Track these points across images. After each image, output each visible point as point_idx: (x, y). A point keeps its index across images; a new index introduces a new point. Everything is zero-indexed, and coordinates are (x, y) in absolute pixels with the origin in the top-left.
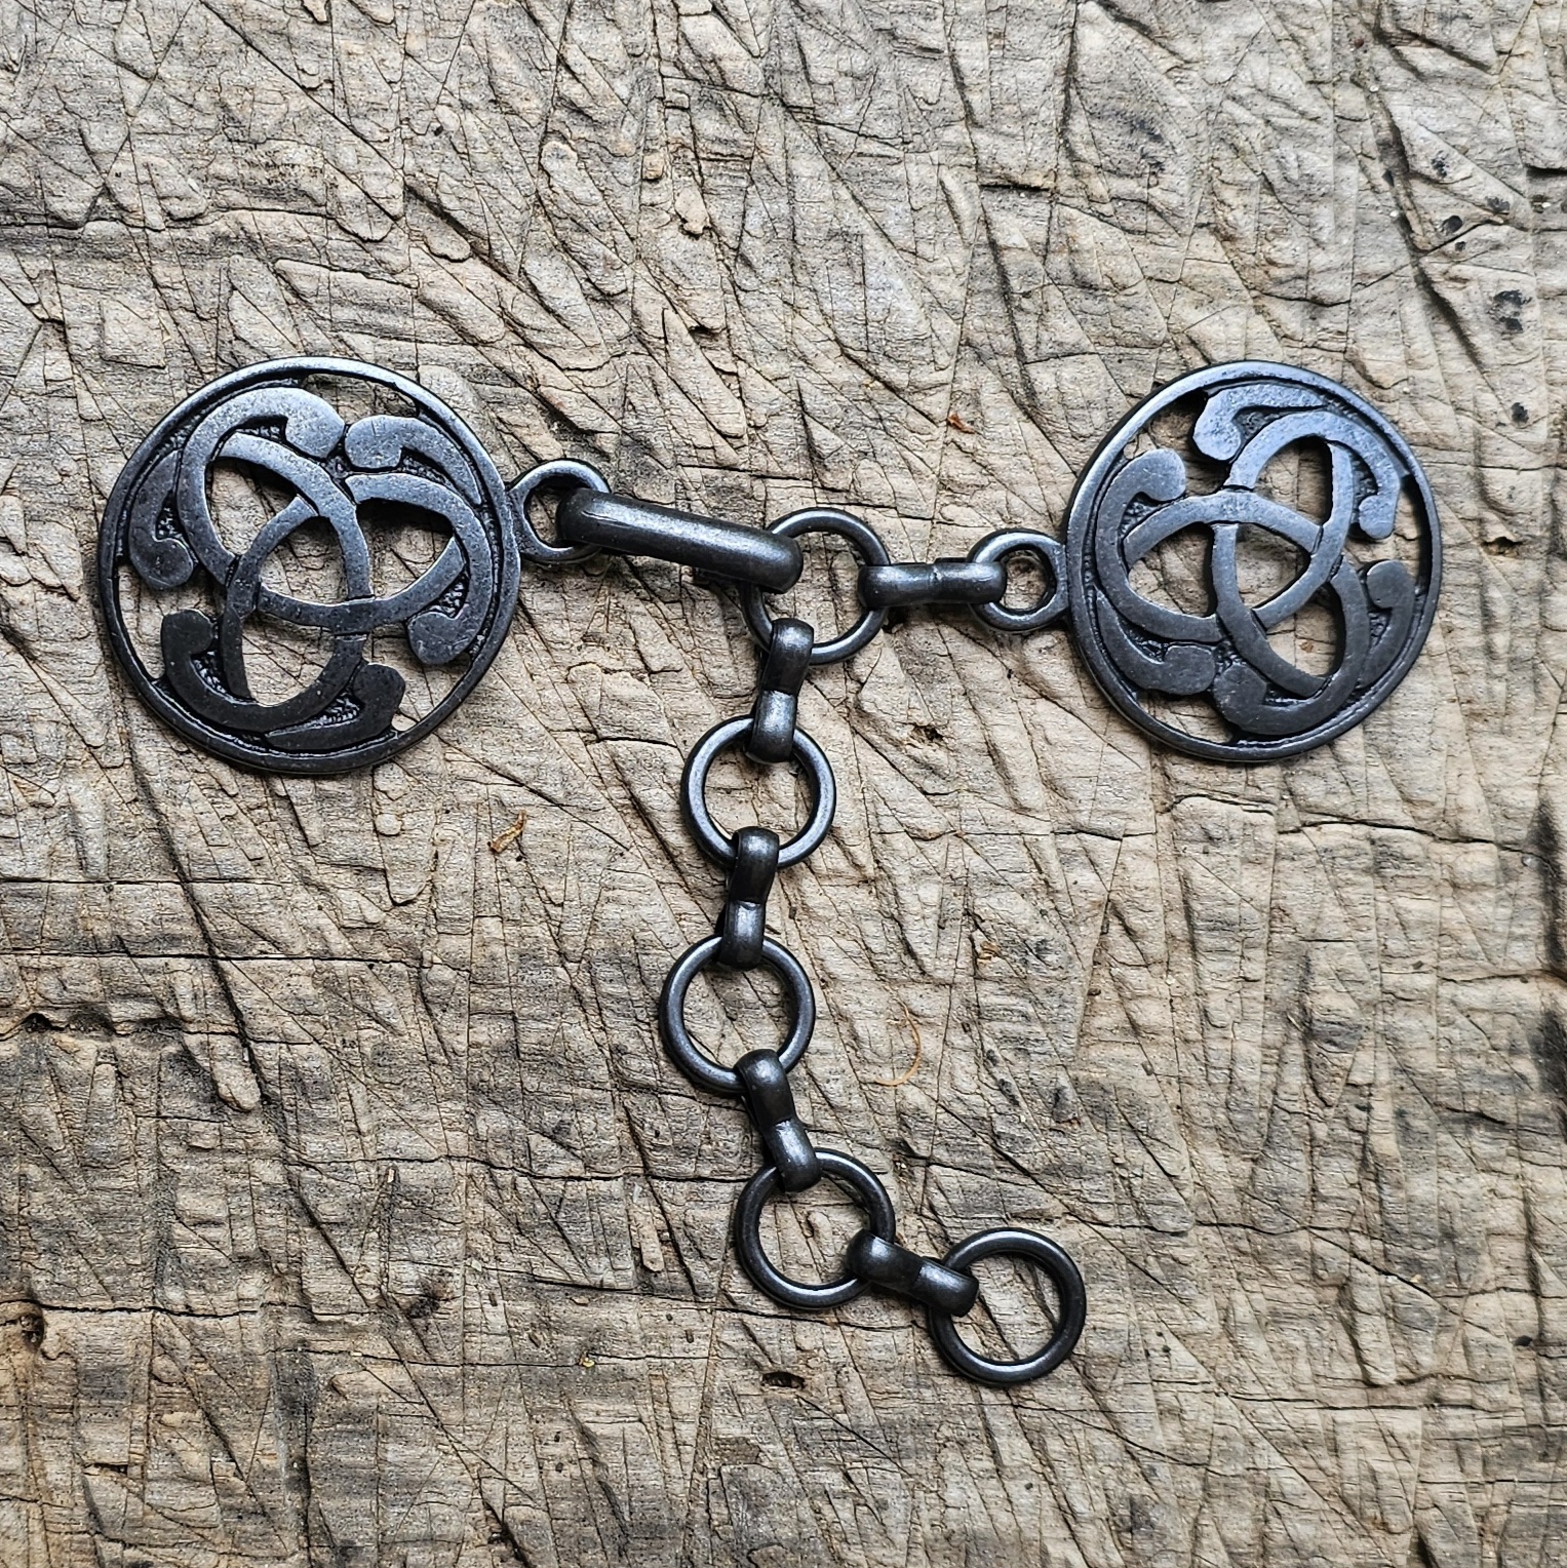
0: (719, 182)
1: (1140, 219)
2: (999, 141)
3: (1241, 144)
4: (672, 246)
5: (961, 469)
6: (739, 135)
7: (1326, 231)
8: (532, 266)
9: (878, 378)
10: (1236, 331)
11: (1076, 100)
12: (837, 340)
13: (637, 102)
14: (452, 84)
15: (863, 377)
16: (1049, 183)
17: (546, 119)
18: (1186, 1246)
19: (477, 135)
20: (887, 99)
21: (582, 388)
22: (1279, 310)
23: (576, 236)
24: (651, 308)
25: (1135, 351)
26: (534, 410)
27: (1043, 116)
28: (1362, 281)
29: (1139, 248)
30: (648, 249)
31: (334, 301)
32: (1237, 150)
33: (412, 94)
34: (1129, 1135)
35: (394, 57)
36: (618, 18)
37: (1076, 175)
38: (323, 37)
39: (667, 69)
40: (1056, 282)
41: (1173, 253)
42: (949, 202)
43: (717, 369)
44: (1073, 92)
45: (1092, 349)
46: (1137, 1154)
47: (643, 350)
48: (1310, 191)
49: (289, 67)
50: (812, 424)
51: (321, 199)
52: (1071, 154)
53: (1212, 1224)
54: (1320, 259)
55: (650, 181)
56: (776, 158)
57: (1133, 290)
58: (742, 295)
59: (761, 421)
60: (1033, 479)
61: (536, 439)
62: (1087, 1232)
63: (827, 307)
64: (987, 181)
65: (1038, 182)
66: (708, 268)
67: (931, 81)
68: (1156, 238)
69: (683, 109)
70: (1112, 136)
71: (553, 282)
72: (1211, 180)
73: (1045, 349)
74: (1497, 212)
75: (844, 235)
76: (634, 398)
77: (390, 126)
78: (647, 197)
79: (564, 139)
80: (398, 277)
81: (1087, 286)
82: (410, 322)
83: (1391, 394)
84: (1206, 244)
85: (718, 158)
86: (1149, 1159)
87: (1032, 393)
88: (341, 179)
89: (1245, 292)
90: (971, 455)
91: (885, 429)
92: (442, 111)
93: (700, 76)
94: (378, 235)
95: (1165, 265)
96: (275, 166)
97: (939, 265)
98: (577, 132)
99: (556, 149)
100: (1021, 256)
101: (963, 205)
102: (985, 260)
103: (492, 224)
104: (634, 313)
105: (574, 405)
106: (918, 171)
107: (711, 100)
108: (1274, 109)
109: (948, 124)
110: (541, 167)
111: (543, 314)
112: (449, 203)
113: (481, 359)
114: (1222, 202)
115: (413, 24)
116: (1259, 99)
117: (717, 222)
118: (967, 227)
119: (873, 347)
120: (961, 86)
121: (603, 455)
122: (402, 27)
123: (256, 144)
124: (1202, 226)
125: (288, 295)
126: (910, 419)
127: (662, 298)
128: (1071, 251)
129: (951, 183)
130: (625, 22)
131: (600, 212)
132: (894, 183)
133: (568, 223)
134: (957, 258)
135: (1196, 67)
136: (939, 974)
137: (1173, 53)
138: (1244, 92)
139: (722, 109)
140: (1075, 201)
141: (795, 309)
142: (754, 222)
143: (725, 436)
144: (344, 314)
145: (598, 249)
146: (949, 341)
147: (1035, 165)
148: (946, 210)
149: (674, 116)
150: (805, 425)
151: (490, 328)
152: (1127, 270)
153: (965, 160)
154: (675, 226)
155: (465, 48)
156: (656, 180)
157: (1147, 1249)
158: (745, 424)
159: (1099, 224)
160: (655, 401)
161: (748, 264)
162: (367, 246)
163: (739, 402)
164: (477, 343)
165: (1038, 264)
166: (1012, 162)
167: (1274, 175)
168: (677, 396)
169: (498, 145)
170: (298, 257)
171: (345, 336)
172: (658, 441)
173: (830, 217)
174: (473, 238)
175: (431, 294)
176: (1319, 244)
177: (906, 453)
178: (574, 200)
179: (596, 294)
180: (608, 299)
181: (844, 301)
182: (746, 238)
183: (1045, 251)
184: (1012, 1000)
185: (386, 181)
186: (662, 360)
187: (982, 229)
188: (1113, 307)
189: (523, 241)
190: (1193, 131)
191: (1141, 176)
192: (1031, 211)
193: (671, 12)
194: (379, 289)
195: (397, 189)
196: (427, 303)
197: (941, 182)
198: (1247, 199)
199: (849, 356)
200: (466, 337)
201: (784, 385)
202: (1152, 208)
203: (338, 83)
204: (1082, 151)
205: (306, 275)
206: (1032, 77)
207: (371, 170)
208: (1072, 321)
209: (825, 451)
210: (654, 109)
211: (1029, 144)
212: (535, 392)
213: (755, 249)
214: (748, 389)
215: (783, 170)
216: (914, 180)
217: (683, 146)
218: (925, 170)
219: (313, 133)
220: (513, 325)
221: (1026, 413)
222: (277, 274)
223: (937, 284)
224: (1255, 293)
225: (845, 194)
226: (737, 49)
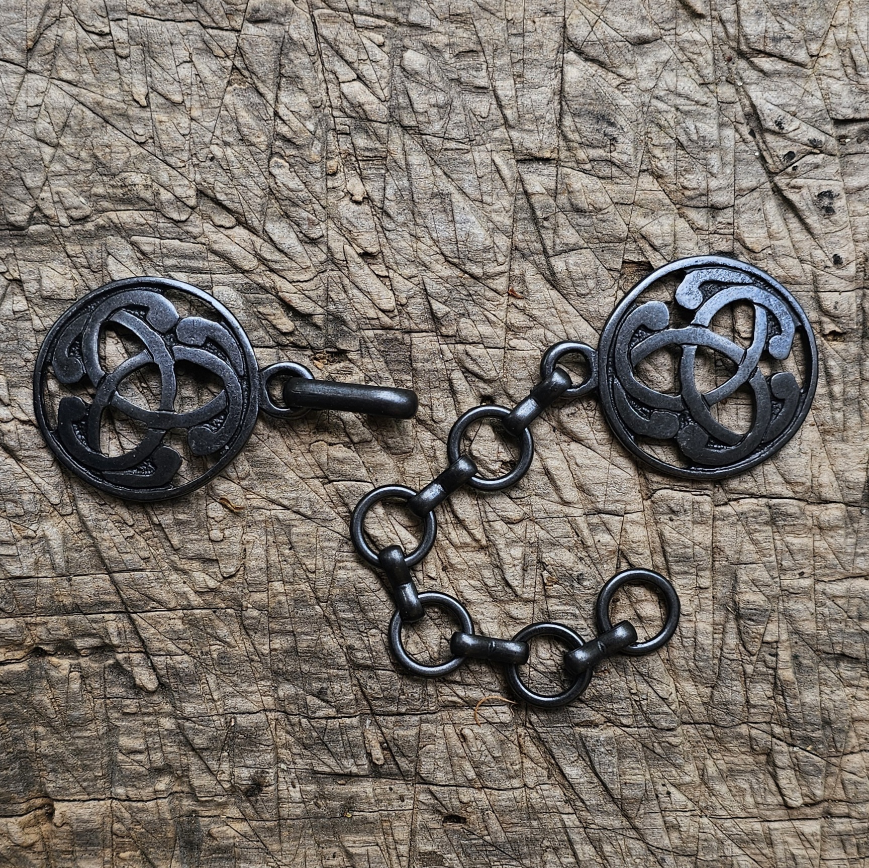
0: (369, 172)
1: (606, 170)
2: (525, 135)
3: (663, 122)
4: (346, 209)
5: (517, 319)
6: (378, 145)
7: (716, 167)
8: (269, 227)
9: (466, 272)
10: (667, 228)
11: (565, 107)
12: (442, 254)
13: (319, 132)
14: (218, 133)
15: (458, 273)
16: (554, 155)
17: (270, 146)
18: (675, 736)
19: (233, 159)
20: (458, 117)
21: (302, 291)
22: (692, 214)
23: (292, 209)
24: (337, 244)
25: (611, 245)
26: (277, 306)
27: (548, 119)
28: (739, 193)
29: (609, 187)
30: (333, 212)
31: (163, 256)
32: (660, 126)
33: (197, 140)
34: (638, 677)
35: (184, 121)
36: (305, 87)
37: (569, 149)
38: (146, 114)
39: (336, 113)
40: (563, 210)
41: (629, 188)
42: (498, 171)
43: (378, 276)
44: (564, 103)
45: (585, 245)
46: (643, 687)
47: (335, 268)
48: (703, 145)
49: (129, 132)
50: (432, 301)
51: (151, 202)
52: (565, 138)
53: (691, 724)
54: (714, 183)
55: (331, 175)
56: (399, 156)
57: (606, 211)
58: (387, 233)
59: (404, 301)
60: (558, 320)
61: (279, 321)
62: (619, 731)
63: (434, 235)
64: (519, 158)
65: (548, 155)
66: (366, 220)
67: (483, 105)
68: (618, 180)
69: (347, 134)
70: (587, 126)
71: (281, 235)
72: (646, 144)
73: (558, 248)
74: (815, 147)
75: (441, 195)
76: (333, 295)
77: (186, 158)
78: (330, 184)
79: (282, 157)
80: (198, 240)
81: (579, 211)
82: (206, 263)
83: (761, 255)
84: (647, 181)
85: (368, 159)
86: (650, 690)
87: (553, 274)
88: (162, 190)
89: (673, 206)
90: (523, 310)
91: (473, 301)
92: (213, 148)
93: (354, 115)
94: (183, 218)
95: (624, 195)
96: (126, 186)
97: (495, 207)
98: (288, 152)
99: (276, 162)
100: (541, 198)
101: (505, 171)
102: (522, 202)
103: (245, 206)
104: (329, 248)
105: (298, 301)
106: (479, 155)
107: (361, 127)
108: (680, 101)
109: (495, 128)
110: (270, 173)
111: (277, 253)
112: (221, 197)
113: (247, 280)
114: (654, 156)
115: (194, 102)
116: (671, 97)
117: (370, 194)
118: (509, 185)
119: (462, 256)
120: (500, 106)
121: (318, 327)
122: (188, 104)
123: (114, 175)
124: (644, 171)
125: (139, 255)
126: (487, 293)
127: (343, 238)
128: (569, 192)
129: (498, 160)
130: (309, 89)
131: (304, 194)
132: (466, 163)
133: (287, 202)
134: (506, 202)
135: (634, 82)
136: (525, 596)
137: (620, 76)
138: (662, 93)
139: (367, 132)
140: (570, 164)
141: (418, 238)
142: (390, 192)
143: (384, 311)
144: (169, 262)
145: (305, 214)
146: (504, 249)
147: (545, 146)
148: (497, 176)
149: (342, 138)
150: (429, 302)
151: (250, 263)
152: (601, 199)
153: (506, 147)
154: (347, 199)
155: (224, 113)
156: (334, 174)
157: (653, 739)
158: (394, 304)
159: (584, 175)
160: (344, 295)
161: (389, 216)
162: (179, 224)
163: (391, 292)
164: (244, 272)
165: (552, 201)
166: (532, 146)
167: (683, 138)
168: (356, 291)
169: (246, 163)
170: (143, 234)
171: (172, 274)
172: (348, 317)
173: (431, 186)
174: (236, 215)
175: (216, 247)
176: (712, 175)
177: (486, 312)
178: (289, 189)
179: (307, 240)
180: (313, 242)
181: (444, 231)
182: (386, 202)
183: (555, 194)
184: (567, 608)
185: (186, 188)
186: (346, 272)
187: (519, 185)
188: (596, 221)
189: (264, 213)
190: (634, 117)
191: (605, 147)
192: (546, 172)
193: (335, 81)
194: (188, 247)
195: (192, 192)
196: (215, 252)
197: (493, 161)
198: (669, 154)
199: (449, 262)
200: (238, 269)
201: (414, 280)
202: (613, 164)
203: (156, 138)
204: (571, 136)
205: (147, 243)
206: (540, 97)
207: (177, 183)
208: (572, 231)
209: (439, 315)
210: (330, 136)
211: (541, 135)
212: (277, 296)
213: (392, 207)
214: (395, 284)
215: (403, 162)
216: (478, 161)
217: (349, 154)
218: (483, 155)
219: (145, 167)
220: (262, 260)
221: (552, 285)
222: (132, 244)
223: (494, 217)
224: (678, 206)
225: (439, 172)
226: (372, 98)
